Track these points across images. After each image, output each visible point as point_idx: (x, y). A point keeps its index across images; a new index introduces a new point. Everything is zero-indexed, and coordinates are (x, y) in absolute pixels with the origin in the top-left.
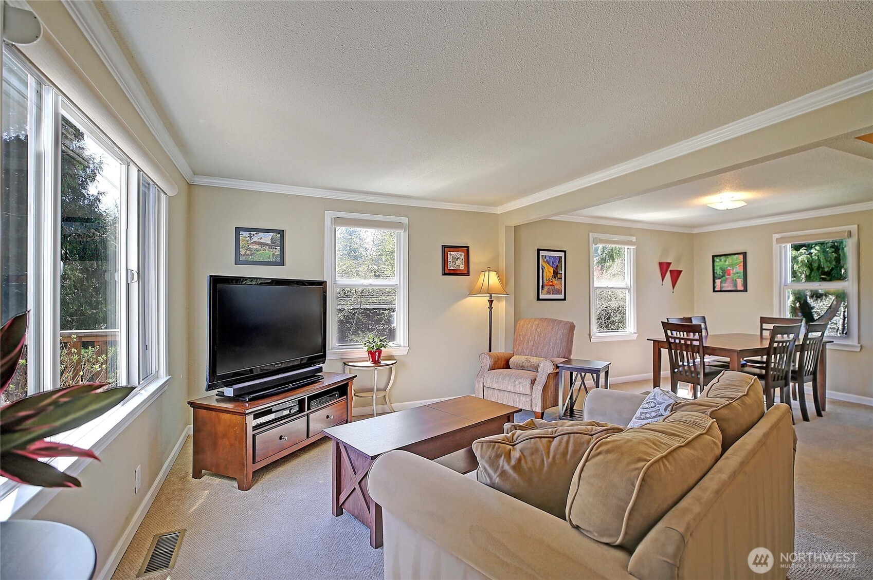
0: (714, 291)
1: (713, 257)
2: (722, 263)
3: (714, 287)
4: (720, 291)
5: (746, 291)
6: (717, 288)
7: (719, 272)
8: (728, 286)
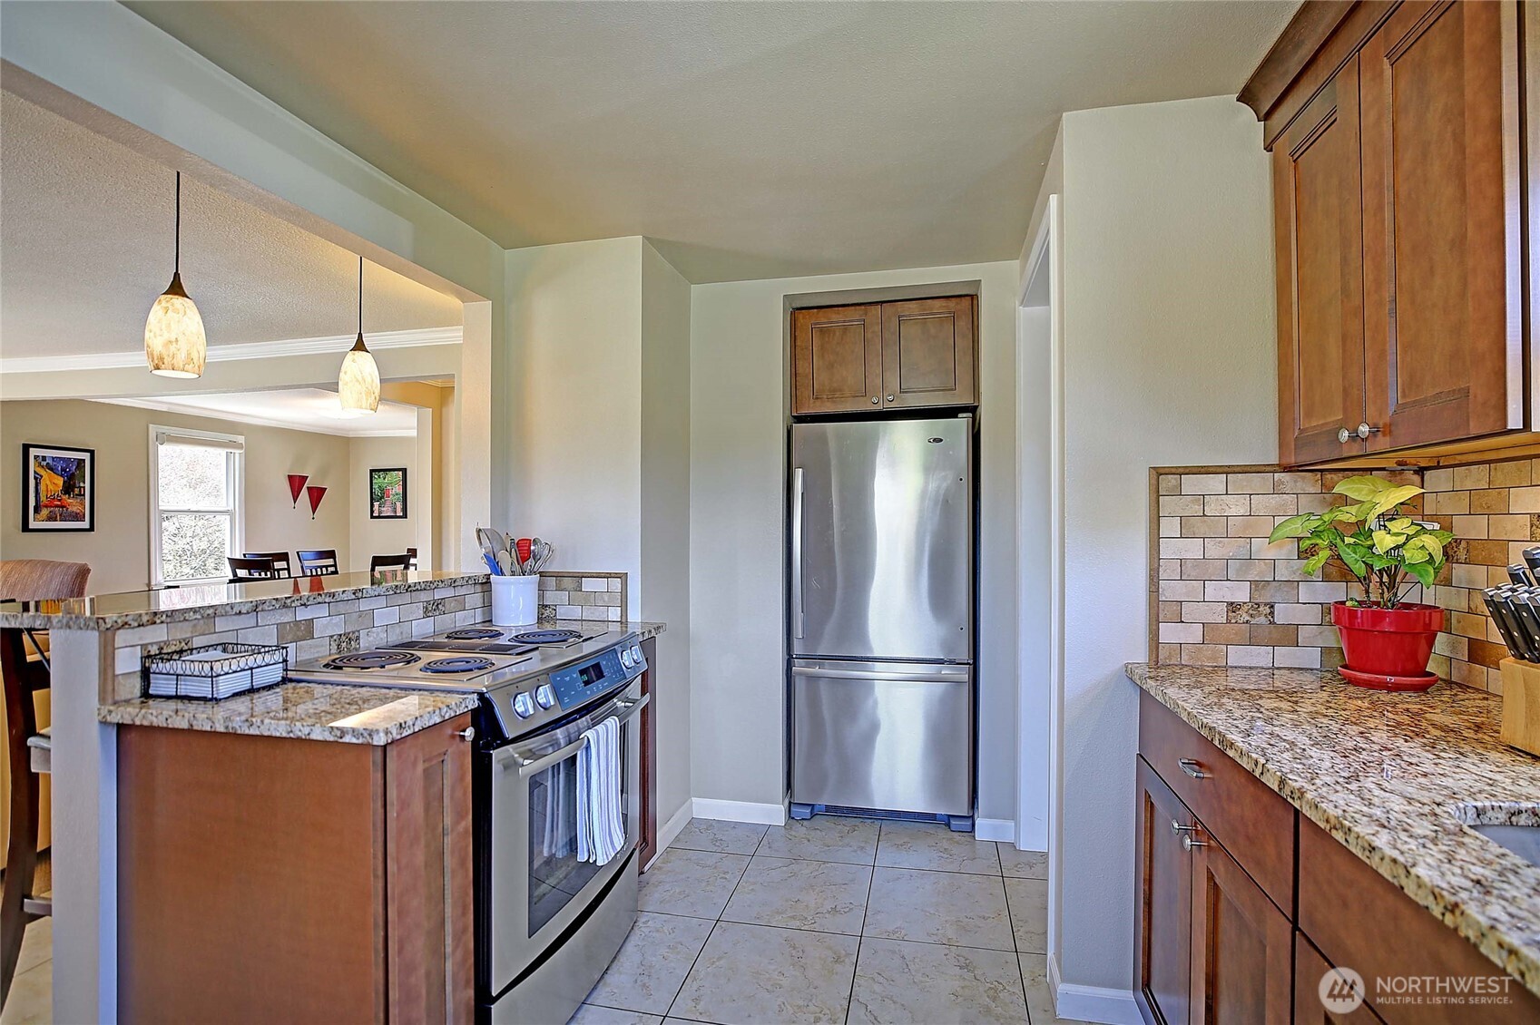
0: (372, 517)
1: (372, 471)
2: (381, 480)
3: (372, 512)
4: (379, 517)
5: (406, 517)
6: (376, 514)
7: (377, 491)
8: (387, 511)
